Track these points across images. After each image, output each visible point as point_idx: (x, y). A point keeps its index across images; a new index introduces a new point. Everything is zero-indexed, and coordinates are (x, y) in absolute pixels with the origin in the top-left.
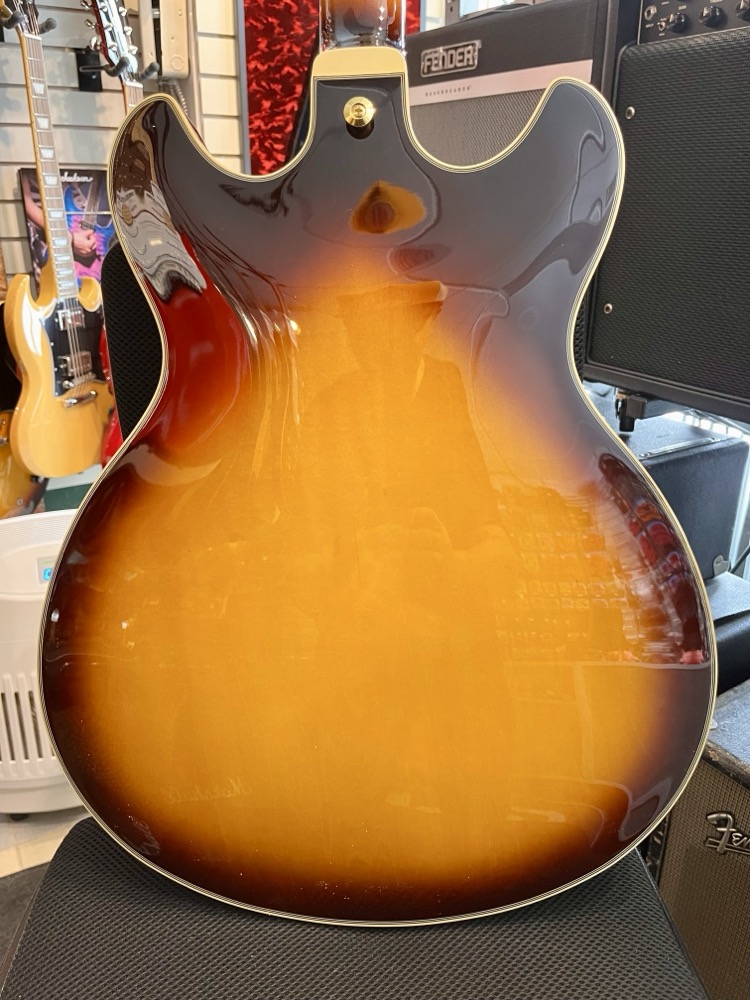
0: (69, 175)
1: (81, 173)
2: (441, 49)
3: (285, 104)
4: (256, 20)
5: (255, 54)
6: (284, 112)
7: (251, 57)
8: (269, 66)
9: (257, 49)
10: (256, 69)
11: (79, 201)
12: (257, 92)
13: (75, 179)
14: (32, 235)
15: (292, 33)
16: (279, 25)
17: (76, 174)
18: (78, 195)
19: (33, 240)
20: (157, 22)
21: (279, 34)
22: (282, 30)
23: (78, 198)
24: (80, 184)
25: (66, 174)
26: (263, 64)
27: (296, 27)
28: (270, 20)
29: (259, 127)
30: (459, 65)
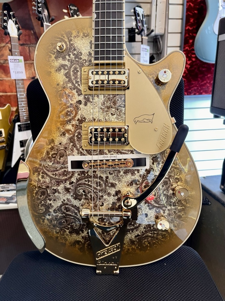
4: (190, 12)
7: (187, 25)
9: (189, 22)
10: (189, 29)
26: (191, 27)
28: (195, 12)
29: (187, 49)
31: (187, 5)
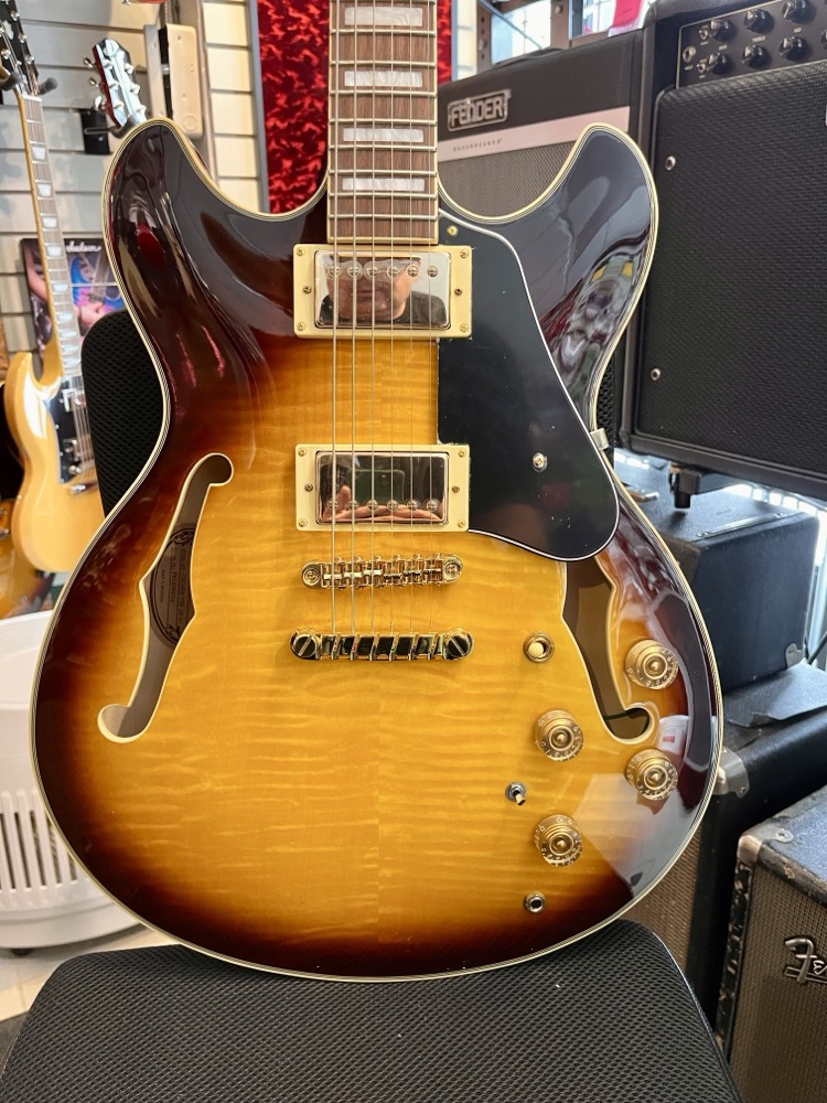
0: (75, 245)
1: (88, 242)
2: (468, 101)
3: (308, 162)
4: (275, 74)
5: (274, 111)
6: (306, 171)
7: (269, 114)
8: (289, 124)
9: (276, 105)
10: (275, 127)
11: (87, 272)
12: (275, 151)
13: (82, 248)
14: (36, 309)
15: (313, 87)
16: (300, 79)
17: (82, 244)
18: (85, 265)
19: (37, 315)
20: (166, 79)
21: (300, 88)
22: (302, 84)
23: (85, 269)
24: (88, 254)
25: (72, 243)
26: (282, 121)
27: (317, 80)
28: (289, 73)
29: (280, 188)
30: (488, 117)
31: (261, 51)
